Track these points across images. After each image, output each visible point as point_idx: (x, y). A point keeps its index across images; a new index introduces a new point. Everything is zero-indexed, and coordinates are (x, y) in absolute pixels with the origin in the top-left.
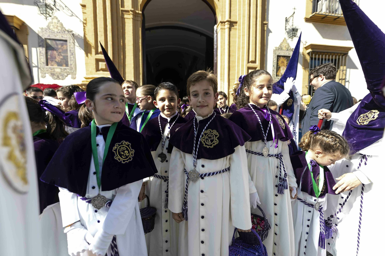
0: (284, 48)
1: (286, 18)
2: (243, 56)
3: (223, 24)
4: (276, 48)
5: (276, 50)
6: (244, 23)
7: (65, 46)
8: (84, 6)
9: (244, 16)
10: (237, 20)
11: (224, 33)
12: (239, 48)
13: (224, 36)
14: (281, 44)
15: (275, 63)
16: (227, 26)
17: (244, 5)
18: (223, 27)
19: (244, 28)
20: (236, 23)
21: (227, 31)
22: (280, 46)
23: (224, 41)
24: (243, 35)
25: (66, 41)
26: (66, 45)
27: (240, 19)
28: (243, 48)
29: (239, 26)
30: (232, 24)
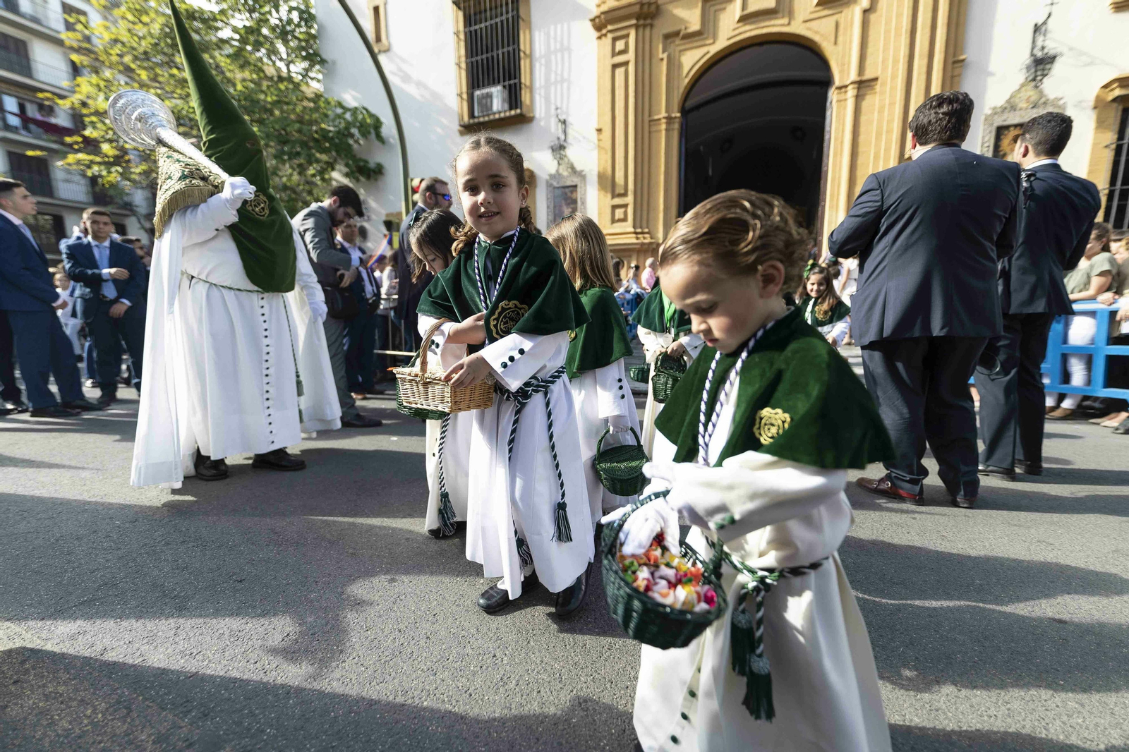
0: (1023, 105)
1: (1036, 25)
2: (887, 150)
3: (843, 90)
4: (994, 108)
5: (996, 113)
6: (894, 77)
7: (574, 194)
8: (599, 130)
9: (896, 61)
10: (878, 73)
11: (845, 108)
12: (879, 134)
13: (844, 115)
14: (1011, 97)
15: (988, 147)
16: (851, 92)
17: (898, 35)
18: (842, 97)
19: (893, 88)
20: (876, 79)
21: (850, 104)
22: (1008, 101)
23: (844, 125)
24: (892, 104)
25: (576, 186)
26: (576, 191)
27: (885, 69)
28: (889, 131)
29: (884, 84)
30: (864, 86)
